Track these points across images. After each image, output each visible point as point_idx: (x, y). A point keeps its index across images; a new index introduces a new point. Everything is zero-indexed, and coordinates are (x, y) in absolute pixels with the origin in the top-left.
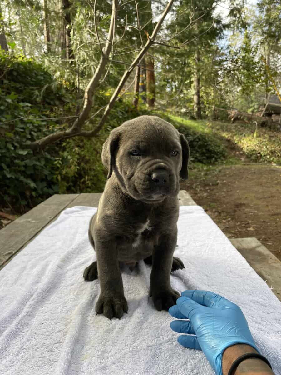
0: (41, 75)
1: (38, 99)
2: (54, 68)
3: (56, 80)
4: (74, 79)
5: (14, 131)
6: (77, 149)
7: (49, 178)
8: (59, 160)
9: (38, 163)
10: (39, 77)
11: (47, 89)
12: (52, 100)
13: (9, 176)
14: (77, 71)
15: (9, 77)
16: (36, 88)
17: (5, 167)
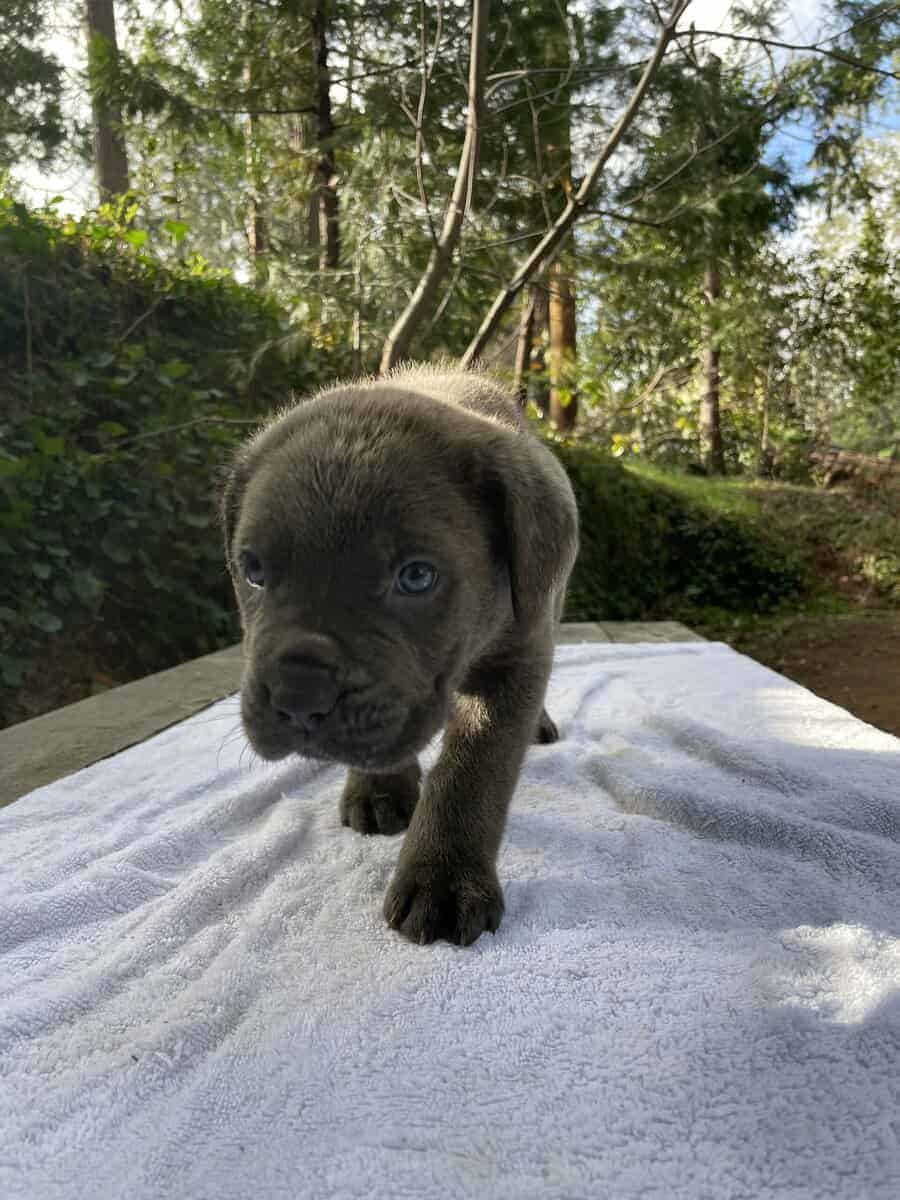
0: (251, 321)
1: (241, 385)
2: (293, 293)
3: (297, 327)
4: (347, 326)
5: (174, 462)
10: (244, 325)
11: (266, 353)
12: (278, 388)
13: (157, 585)
14: (357, 303)
16: (235, 351)
17: (147, 560)
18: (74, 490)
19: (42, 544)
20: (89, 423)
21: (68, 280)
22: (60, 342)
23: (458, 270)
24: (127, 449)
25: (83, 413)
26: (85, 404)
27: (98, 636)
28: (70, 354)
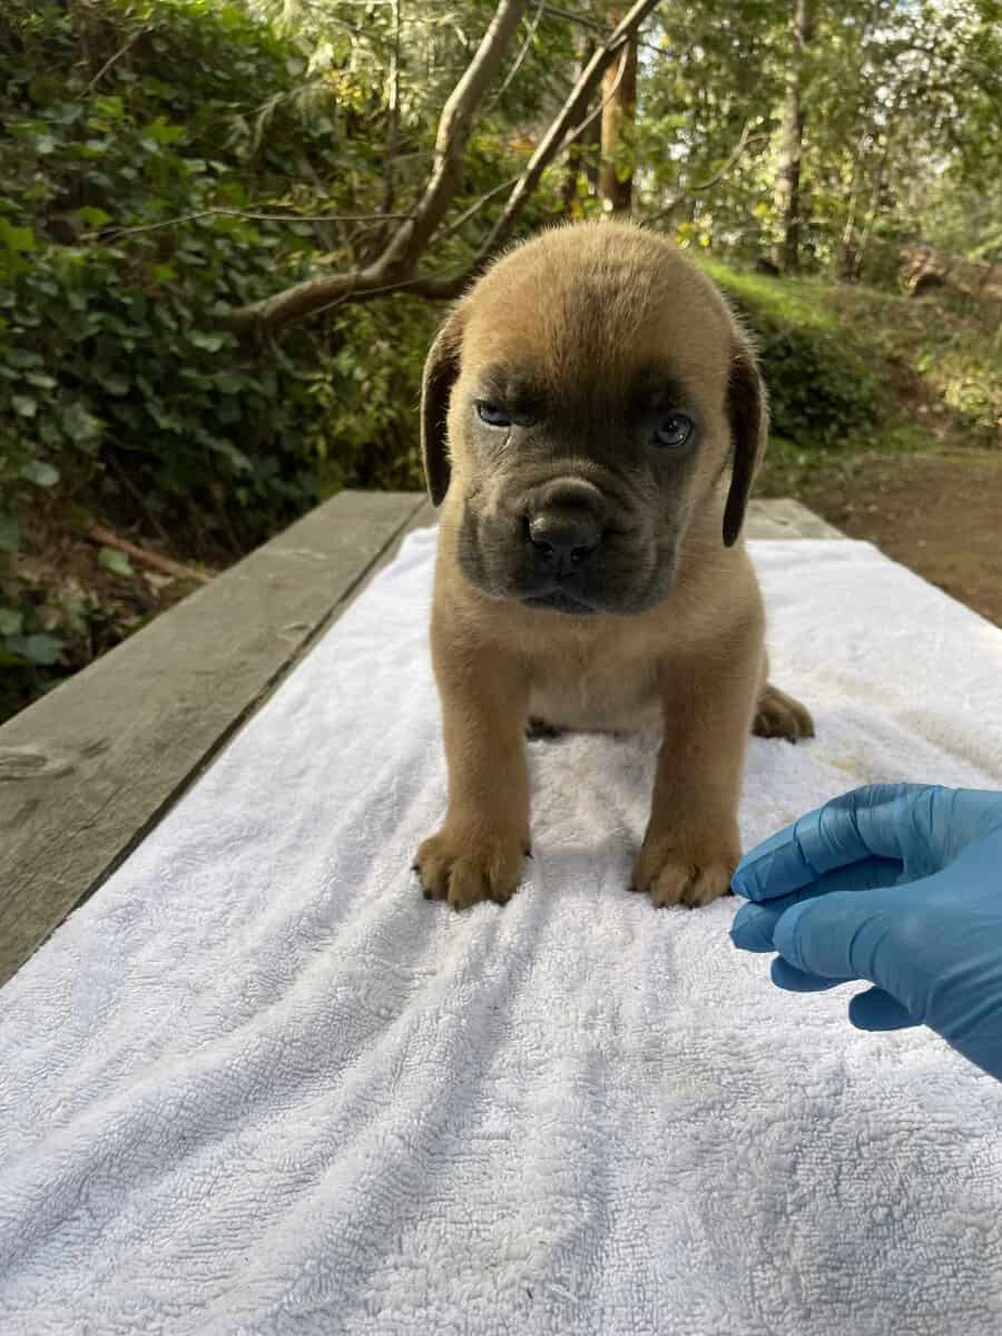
0: (249, 59)
1: (240, 151)
2: (311, 29)
3: (318, 75)
4: (383, 75)
5: (172, 263)
6: (384, 345)
7: (287, 445)
8: (324, 380)
9: (256, 386)
10: (240, 65)
11: (277, 110)
12: (286, 155)
13: (164, 423)
14: (396, 46)
15: (138, 60)
16: (235, 105)
17: (149, 392)
18: (53, 301)
19: (21, 370)
20: (60, 204)
22: (12, 89)
23: (539, 14)
24: (112, 243)
25: (51, 191)
26: (53, 178)
27: (95, 485)
28: (25, 107)
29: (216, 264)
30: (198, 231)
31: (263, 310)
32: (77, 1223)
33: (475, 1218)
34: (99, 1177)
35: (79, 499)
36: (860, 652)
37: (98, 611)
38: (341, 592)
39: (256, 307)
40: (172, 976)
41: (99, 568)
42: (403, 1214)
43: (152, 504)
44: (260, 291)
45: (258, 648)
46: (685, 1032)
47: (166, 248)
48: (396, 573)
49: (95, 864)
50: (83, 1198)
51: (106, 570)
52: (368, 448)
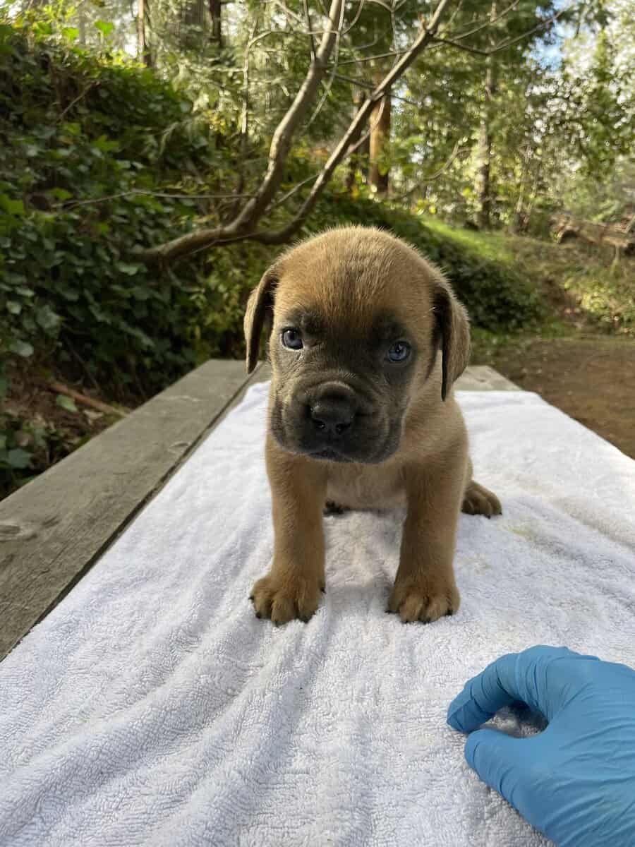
0: (157, 102)
1: (151, 156)
2: (197, 86)
3: (199, 113)
4: (238, 113)
5: (108, 222)
6: (237, 271)
7: (176, 331)
8: (199, 292)
9: (157, 295)
10: (152, 106)
11: (174, 131)
12: (180, 159)
13: (100, 317)
14: (246, 96)
15: (89, 101)
16: (149, 129)
17: (91, 299)
18: (34, 244)
19: (13, 286)
20: (40, 186)
21: (18, 67)
22: (13, 117)
23: (332, 79)
24: (72, 210)
25: (35, 178)
26: (36, 171)
27: (56, 356)
28: (21, 128)
29: (135, 223)
30: (124, 203)
31: (163, 250)
32: (33, 827)
33: (286, 824)
34: (48, 797)
35: (45, 365)
36: (530, 461)
37: (54, 435)
38: (208, 423)
39: (159, 248)
40: (96, 668)
41: (57, 408)
42: (241, 822)
43: (91, 367)
44: (161, 239)
45: (156, 457)
46: (421, 703)
47: (104, 213)
48: (243, 410)
49: (49, 596)
50: (38, 810)
51: (61, 408)
52: (227, 333)
